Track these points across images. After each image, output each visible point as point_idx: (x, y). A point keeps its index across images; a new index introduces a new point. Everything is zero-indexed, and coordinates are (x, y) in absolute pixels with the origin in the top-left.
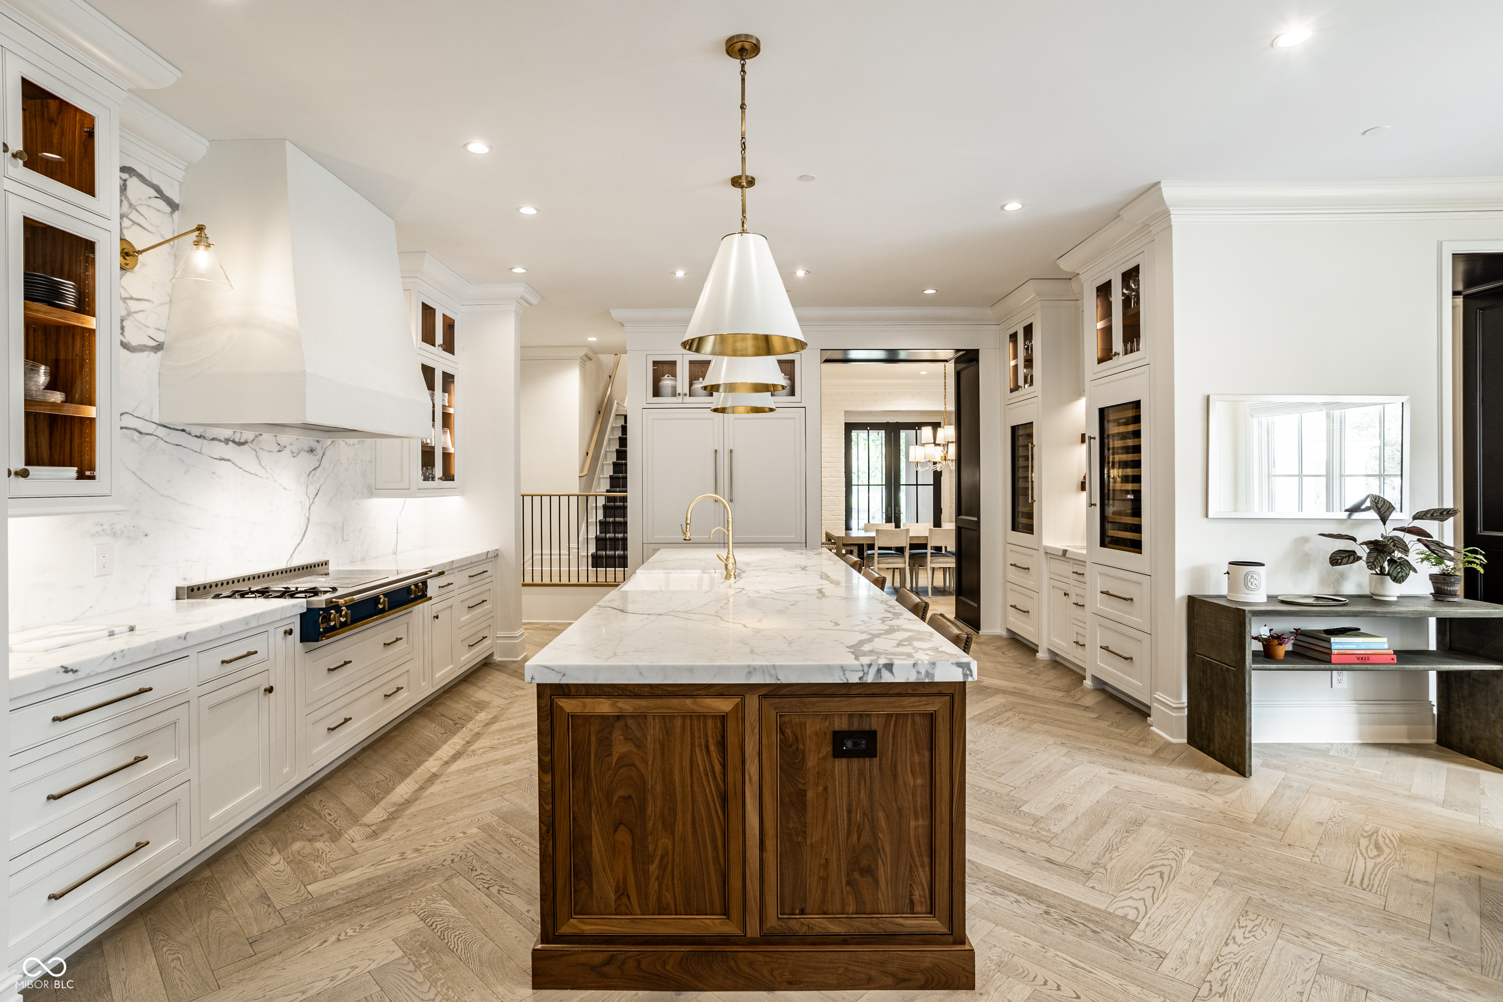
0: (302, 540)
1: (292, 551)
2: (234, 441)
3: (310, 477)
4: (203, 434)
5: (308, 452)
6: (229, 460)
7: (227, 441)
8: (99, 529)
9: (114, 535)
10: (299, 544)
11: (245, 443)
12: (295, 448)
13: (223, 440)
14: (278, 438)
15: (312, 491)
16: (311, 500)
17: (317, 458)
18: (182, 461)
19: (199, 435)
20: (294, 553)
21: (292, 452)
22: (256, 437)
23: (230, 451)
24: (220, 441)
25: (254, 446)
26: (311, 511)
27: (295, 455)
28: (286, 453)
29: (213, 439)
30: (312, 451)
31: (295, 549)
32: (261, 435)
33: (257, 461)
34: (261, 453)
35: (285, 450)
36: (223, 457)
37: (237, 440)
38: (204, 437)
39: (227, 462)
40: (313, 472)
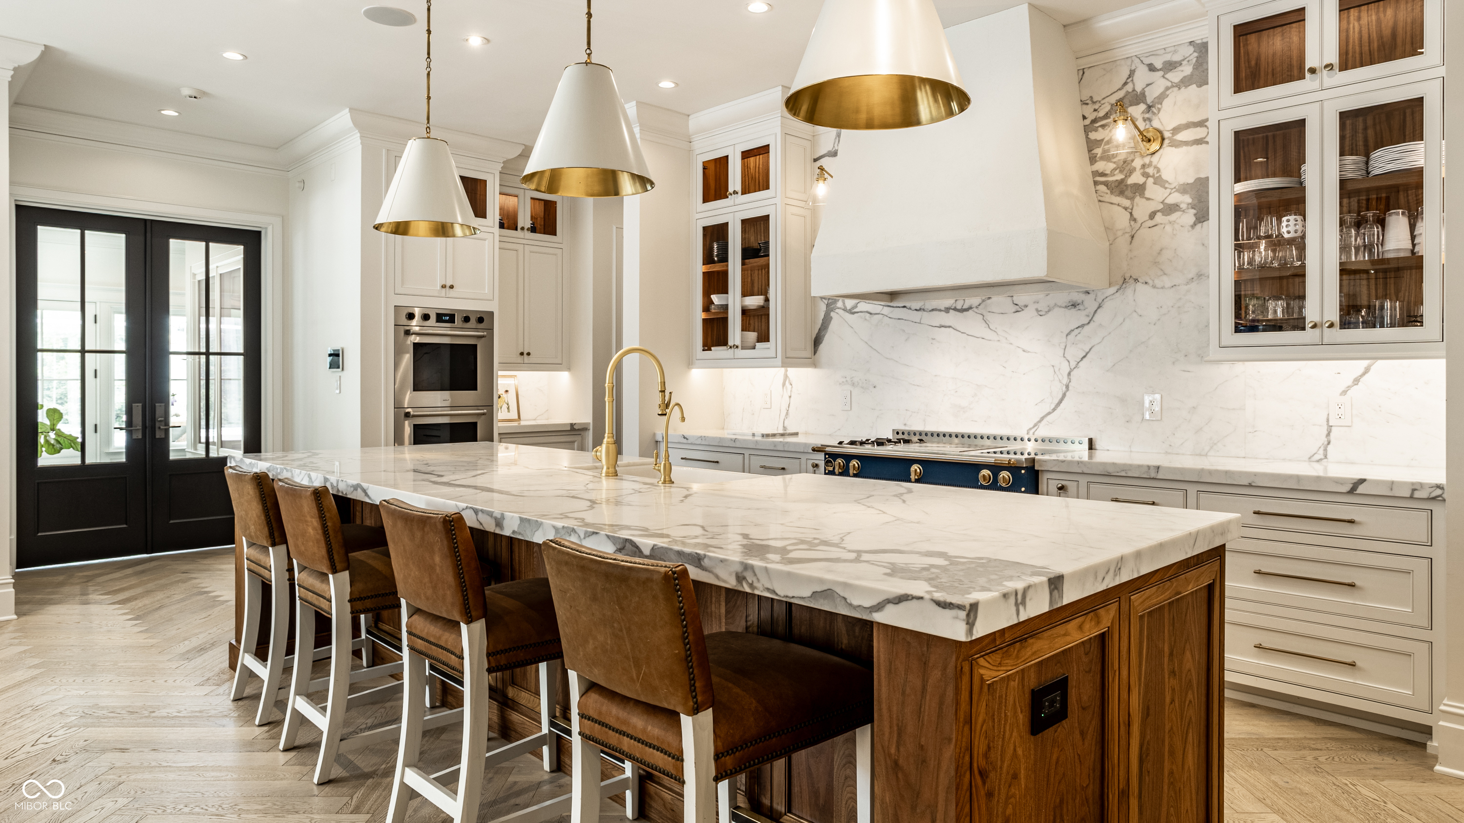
0: (1054, 410)
1: (1038, 419)
2: (955, 309)
3: (1069, 337)
4: (923, 307)
5: (1066, 307)
6: (950, 327)
7: (947, 310)
8: (844, 380)
9: (853, 384)
10: (1049, 413)
11: (970, 308)
12: (1042, 306)
13: (943, 309)
14: (1014, 298)
15: (1075, 353)
16: (1073, 364)
17: (1085, 313)
18: (904, 331)
19: (918, 308)
20: (1040, 421)
21: (1037, 310)
22: (983, 301)
23: (951, 318)
24: (940, 310)
25: (980, 310)
26: (1071, 377)
27: (1041, 313)
28: (1030, 312)
29: (933, 310)
30: (1074, 305)
31: (1042, 419)
32: (989, 298)
33: (984, 325)
34: (989, 317)
35: (1026, 310)
36: (943, 324)
37: (959, 307)
38: (924, 310)
39: (948, 329)
40: (1077, 331)
